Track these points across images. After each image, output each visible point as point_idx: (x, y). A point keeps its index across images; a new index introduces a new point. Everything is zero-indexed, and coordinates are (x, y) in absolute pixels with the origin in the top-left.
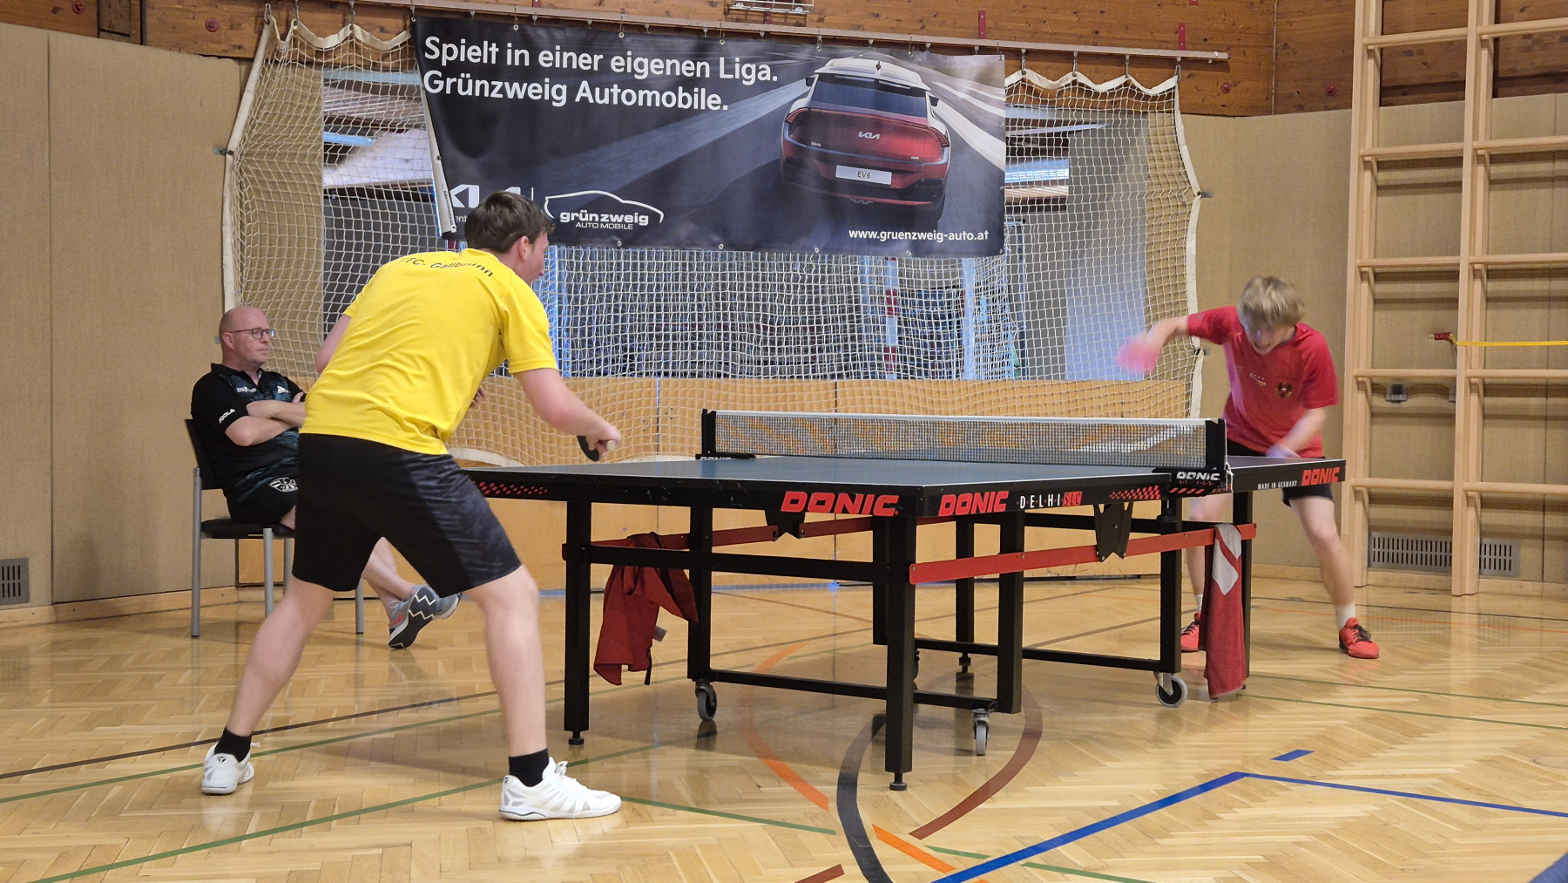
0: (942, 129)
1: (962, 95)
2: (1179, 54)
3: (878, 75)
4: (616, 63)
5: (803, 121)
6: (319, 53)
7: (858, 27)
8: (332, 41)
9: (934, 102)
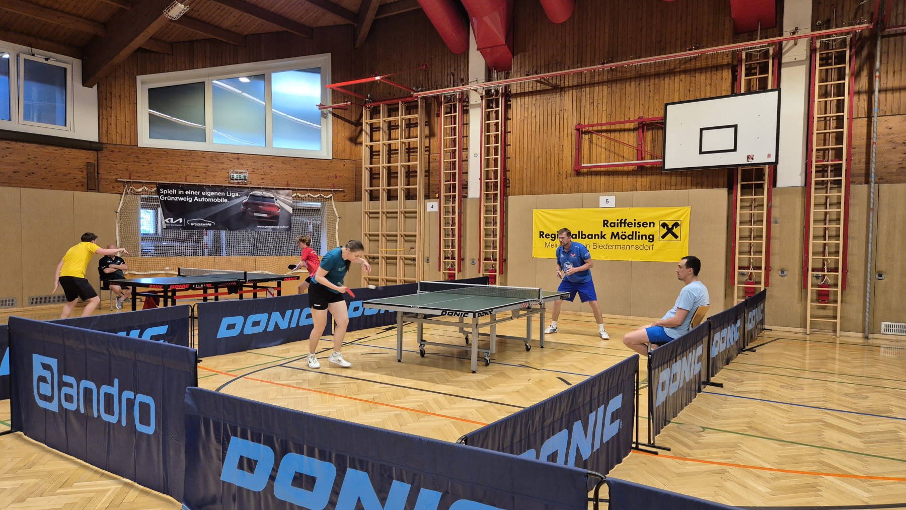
0: (278, 205)
1: (282, 198)
2: (332, 189)
3: (262, 195)
4: (203, 193)
5: (246, 204)
6: (137, 192)
7: (259, 185)
8: (140, 190)
9: (276, 200)
